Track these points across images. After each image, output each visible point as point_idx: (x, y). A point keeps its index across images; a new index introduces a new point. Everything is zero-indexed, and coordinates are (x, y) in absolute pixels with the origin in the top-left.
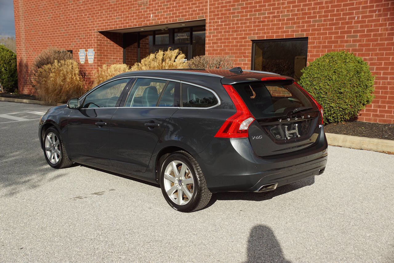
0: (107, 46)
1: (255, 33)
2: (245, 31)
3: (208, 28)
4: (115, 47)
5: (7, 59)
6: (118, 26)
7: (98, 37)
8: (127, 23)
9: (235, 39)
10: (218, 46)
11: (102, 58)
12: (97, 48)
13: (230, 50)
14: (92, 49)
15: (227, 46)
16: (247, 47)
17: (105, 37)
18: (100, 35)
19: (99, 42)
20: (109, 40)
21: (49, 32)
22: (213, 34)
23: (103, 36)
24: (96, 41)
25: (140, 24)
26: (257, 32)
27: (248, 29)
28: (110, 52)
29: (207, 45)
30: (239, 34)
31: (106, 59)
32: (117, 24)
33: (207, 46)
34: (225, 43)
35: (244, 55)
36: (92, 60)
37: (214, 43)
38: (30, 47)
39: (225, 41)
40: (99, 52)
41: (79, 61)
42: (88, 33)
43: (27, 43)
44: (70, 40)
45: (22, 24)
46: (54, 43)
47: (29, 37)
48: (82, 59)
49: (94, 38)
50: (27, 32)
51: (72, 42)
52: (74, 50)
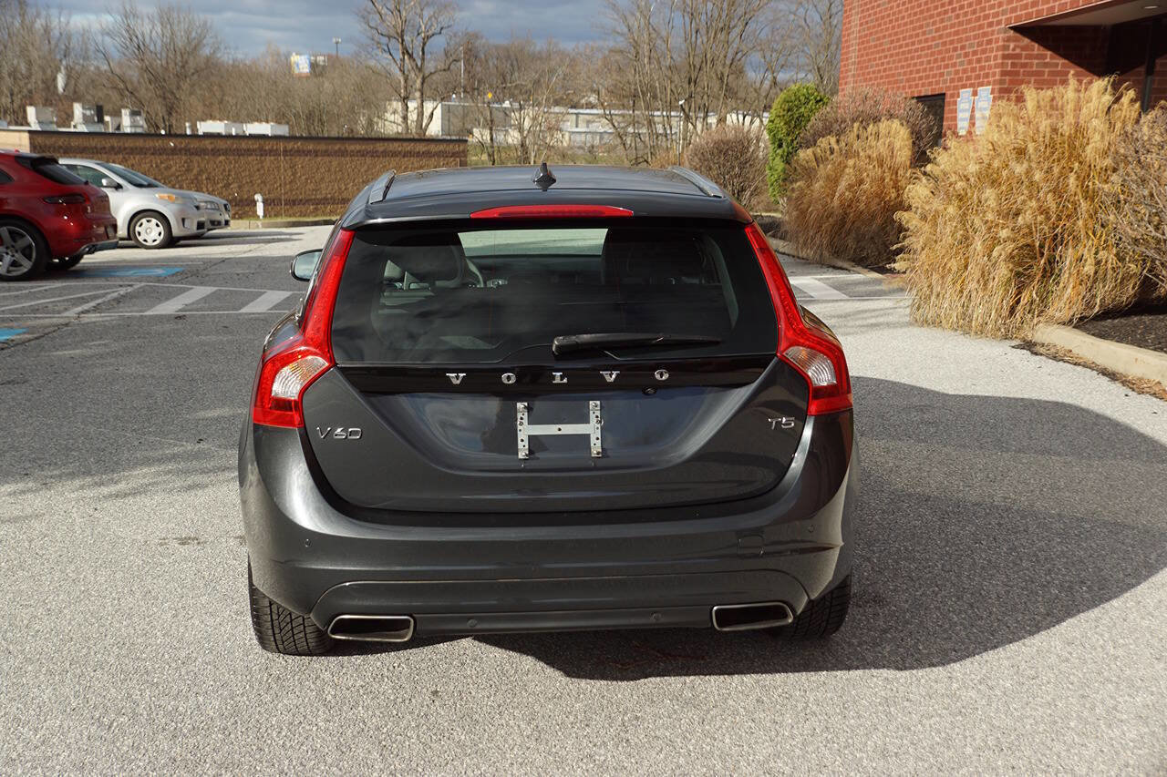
6: (1057, 4)
7: (1009, 46)
12: (1002, 82)
14: (988, 87)
17: (1036, 45)
18: (1016, 40)
19: (1010, 62)
20: (1049, 53)
21: (904, 39)
23: (1026, 41)
24: (1000, 61)
36: (985, 123)
41: (956, 125)
42: (985, 34)
43: (859, 75)
44: (943, 59)
45: (856, 19)
46: (911, 72)
47: (865, 58)
48: (963, 120)
49: (998, 50)
50: (863, 43)
51: (946, 66)
52: (949, 93)
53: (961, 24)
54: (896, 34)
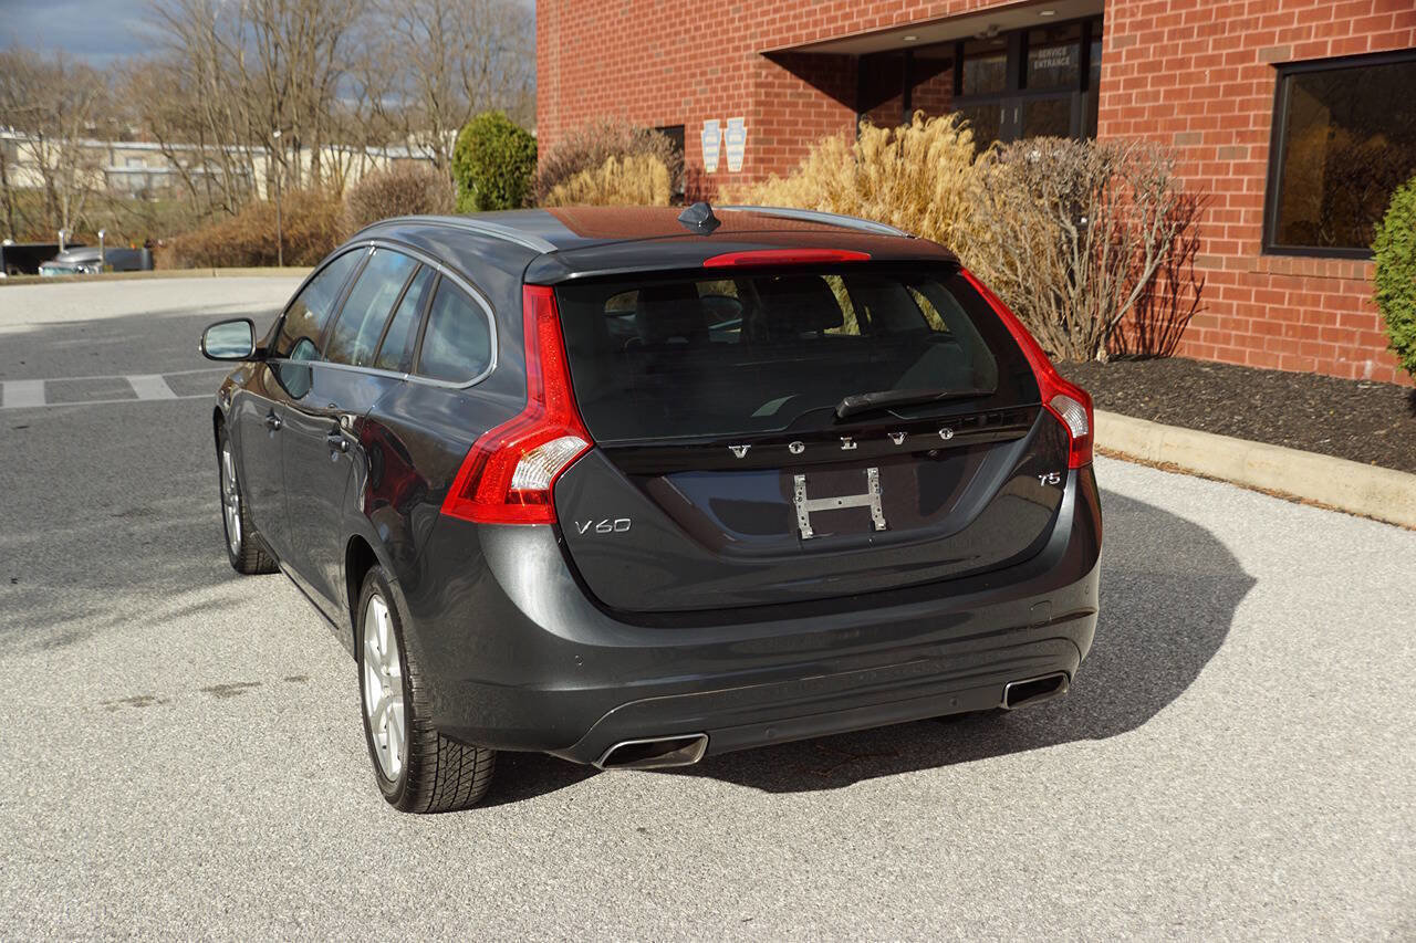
0: (795, 105)
1: (1289, 34)
2: (1248, 28)
3: (1112, 23)
4: (825, 109)
5: (508, 159)
6: (818, 29)
7: (761, 74)
8: (847, 16)
9: (1212, 61)
10: (1145, 97)
11: (773, 151)
12: (756, 113)
13: (1190, 109)
14: (740, 118)
15: (1181, 94)
16: (1254, 96)
17: (788, 73)
18: (768, 67)
19: (763, 91)
20: (801, 82)
21: (623, 62)
22: (1130, 47)
23: (778, 68)
24: (752, 89)
25: (886, 18)
26: (1297, 29)
27: (1261, 15)
28: (805, 128)
29: (1105, 91)
30: (1226, 39)
31: (787, 155)
32: (815, 24)
33: (1104, 95)
34: (1170, 79)
35: (1239, 129)
36: (740, 159)
37: (1131, 84)
38: (571, 117)
39: (1173, 72)
40: (762, 129)
41: (702, 162)
42: (730, 60)
43: (564, 103)
44: (678, 86)
45: (555, 38)
46: (636, 101)
47: (571, 83)
48: (711, 155)
49: (748, 76)
50: (567, 66)
51: (683, 94)
52: (689, 125)
53: (698, 47)
54: (612, 56)
